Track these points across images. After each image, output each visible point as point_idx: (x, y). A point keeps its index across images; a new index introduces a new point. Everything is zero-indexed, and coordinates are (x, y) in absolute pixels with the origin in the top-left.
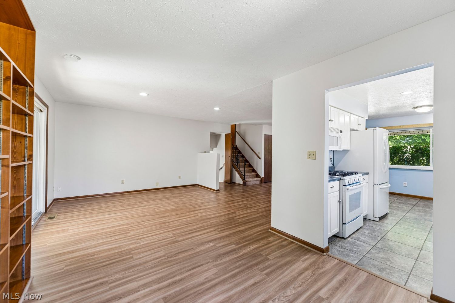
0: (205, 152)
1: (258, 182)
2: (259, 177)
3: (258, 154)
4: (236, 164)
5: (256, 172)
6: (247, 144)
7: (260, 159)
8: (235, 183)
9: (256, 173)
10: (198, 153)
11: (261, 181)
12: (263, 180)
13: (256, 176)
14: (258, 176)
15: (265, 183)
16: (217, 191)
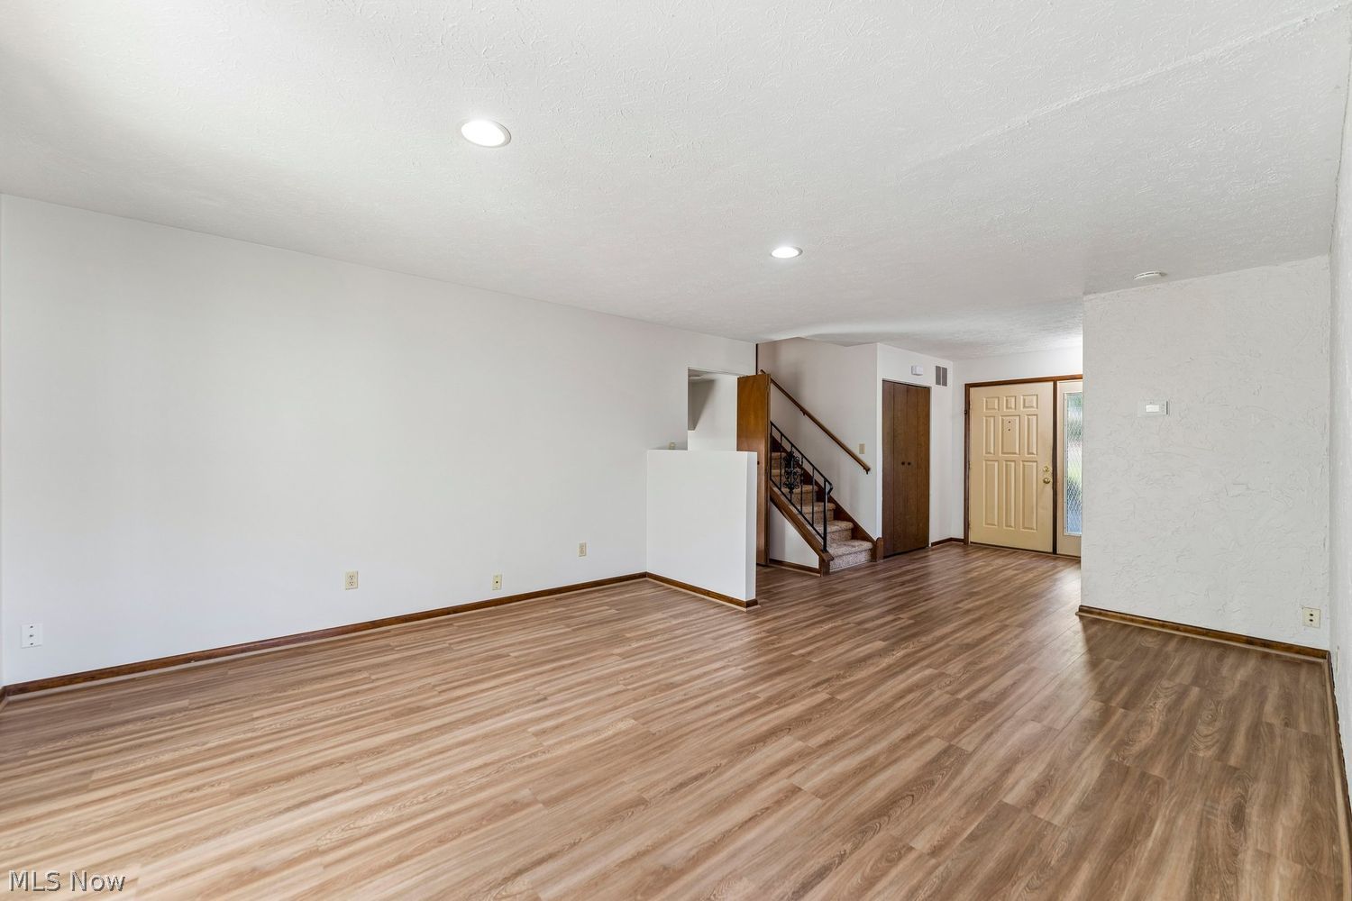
0: (672, 447)
1: (863, 558)
2: (866, 538)
3: (856, 451)
4: (786, 490)
5: (848, 518)
6: (805, 412)
7: (867, 470)
8: (781, 563)
9: (850, 525)
10: (648, 451)
11: (873, 554)
12: (880, 552)
13: (849, 533)
14: (857, 533)
15: (885, 557)
16: (749, 604)
